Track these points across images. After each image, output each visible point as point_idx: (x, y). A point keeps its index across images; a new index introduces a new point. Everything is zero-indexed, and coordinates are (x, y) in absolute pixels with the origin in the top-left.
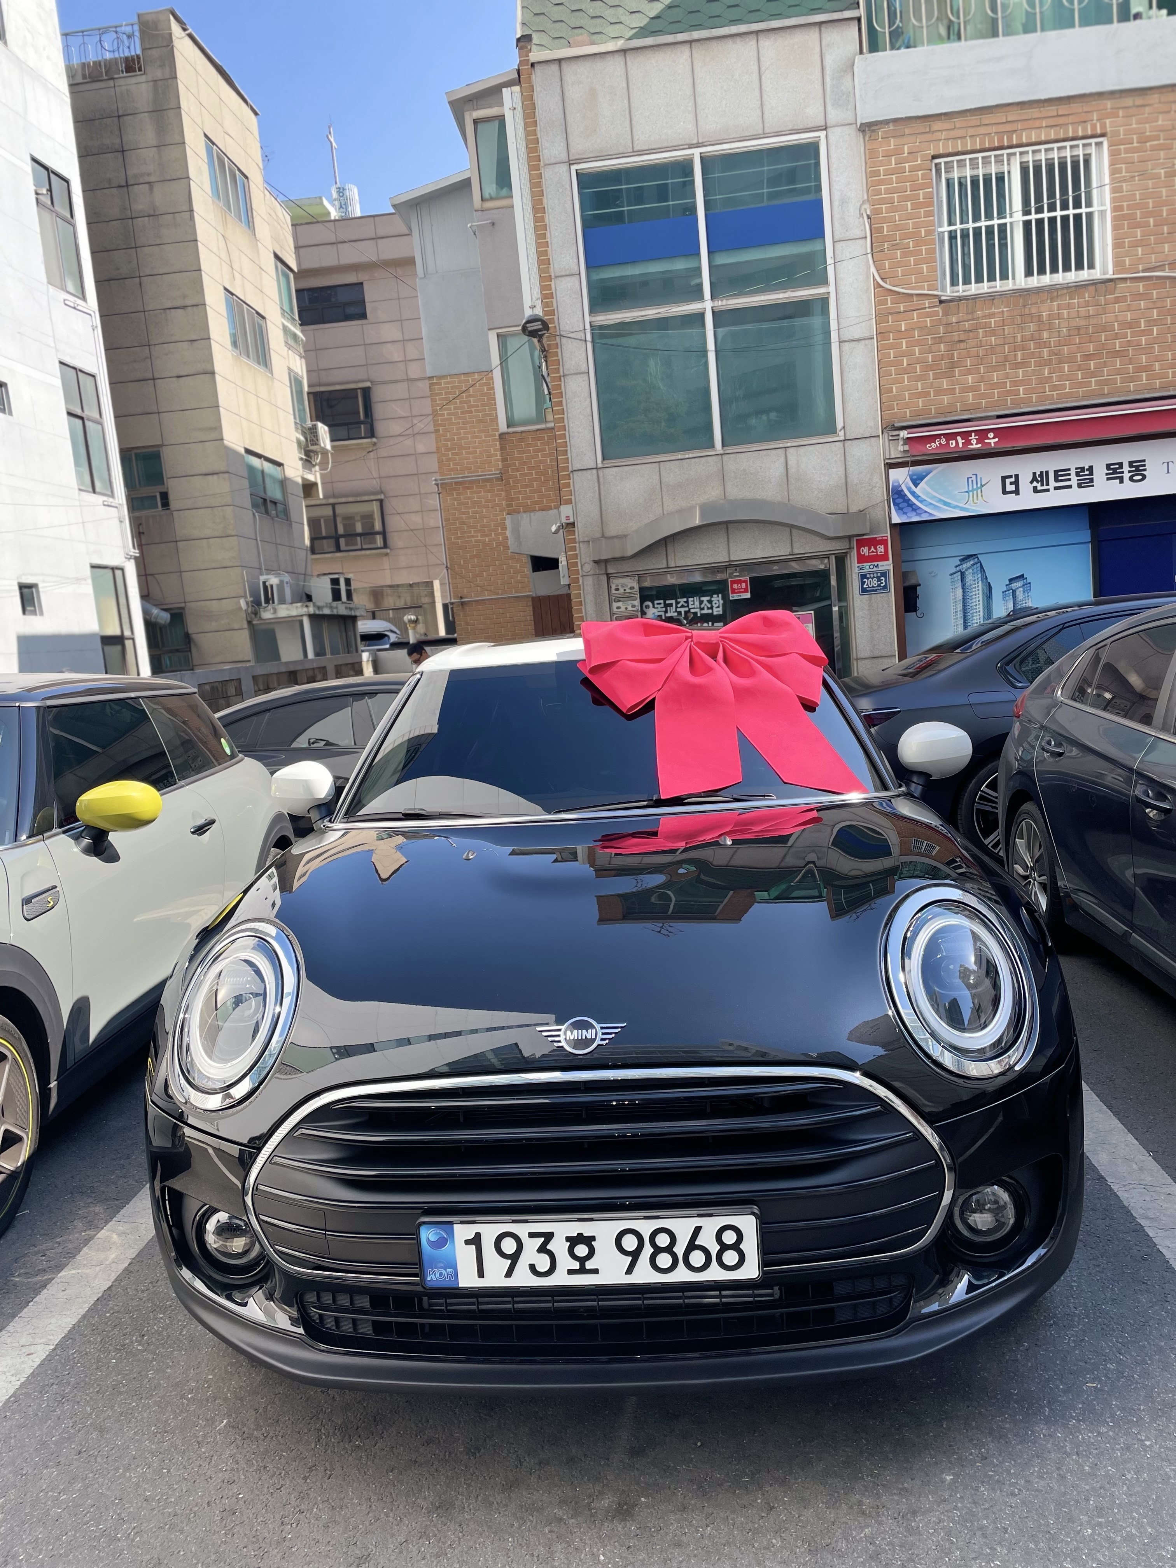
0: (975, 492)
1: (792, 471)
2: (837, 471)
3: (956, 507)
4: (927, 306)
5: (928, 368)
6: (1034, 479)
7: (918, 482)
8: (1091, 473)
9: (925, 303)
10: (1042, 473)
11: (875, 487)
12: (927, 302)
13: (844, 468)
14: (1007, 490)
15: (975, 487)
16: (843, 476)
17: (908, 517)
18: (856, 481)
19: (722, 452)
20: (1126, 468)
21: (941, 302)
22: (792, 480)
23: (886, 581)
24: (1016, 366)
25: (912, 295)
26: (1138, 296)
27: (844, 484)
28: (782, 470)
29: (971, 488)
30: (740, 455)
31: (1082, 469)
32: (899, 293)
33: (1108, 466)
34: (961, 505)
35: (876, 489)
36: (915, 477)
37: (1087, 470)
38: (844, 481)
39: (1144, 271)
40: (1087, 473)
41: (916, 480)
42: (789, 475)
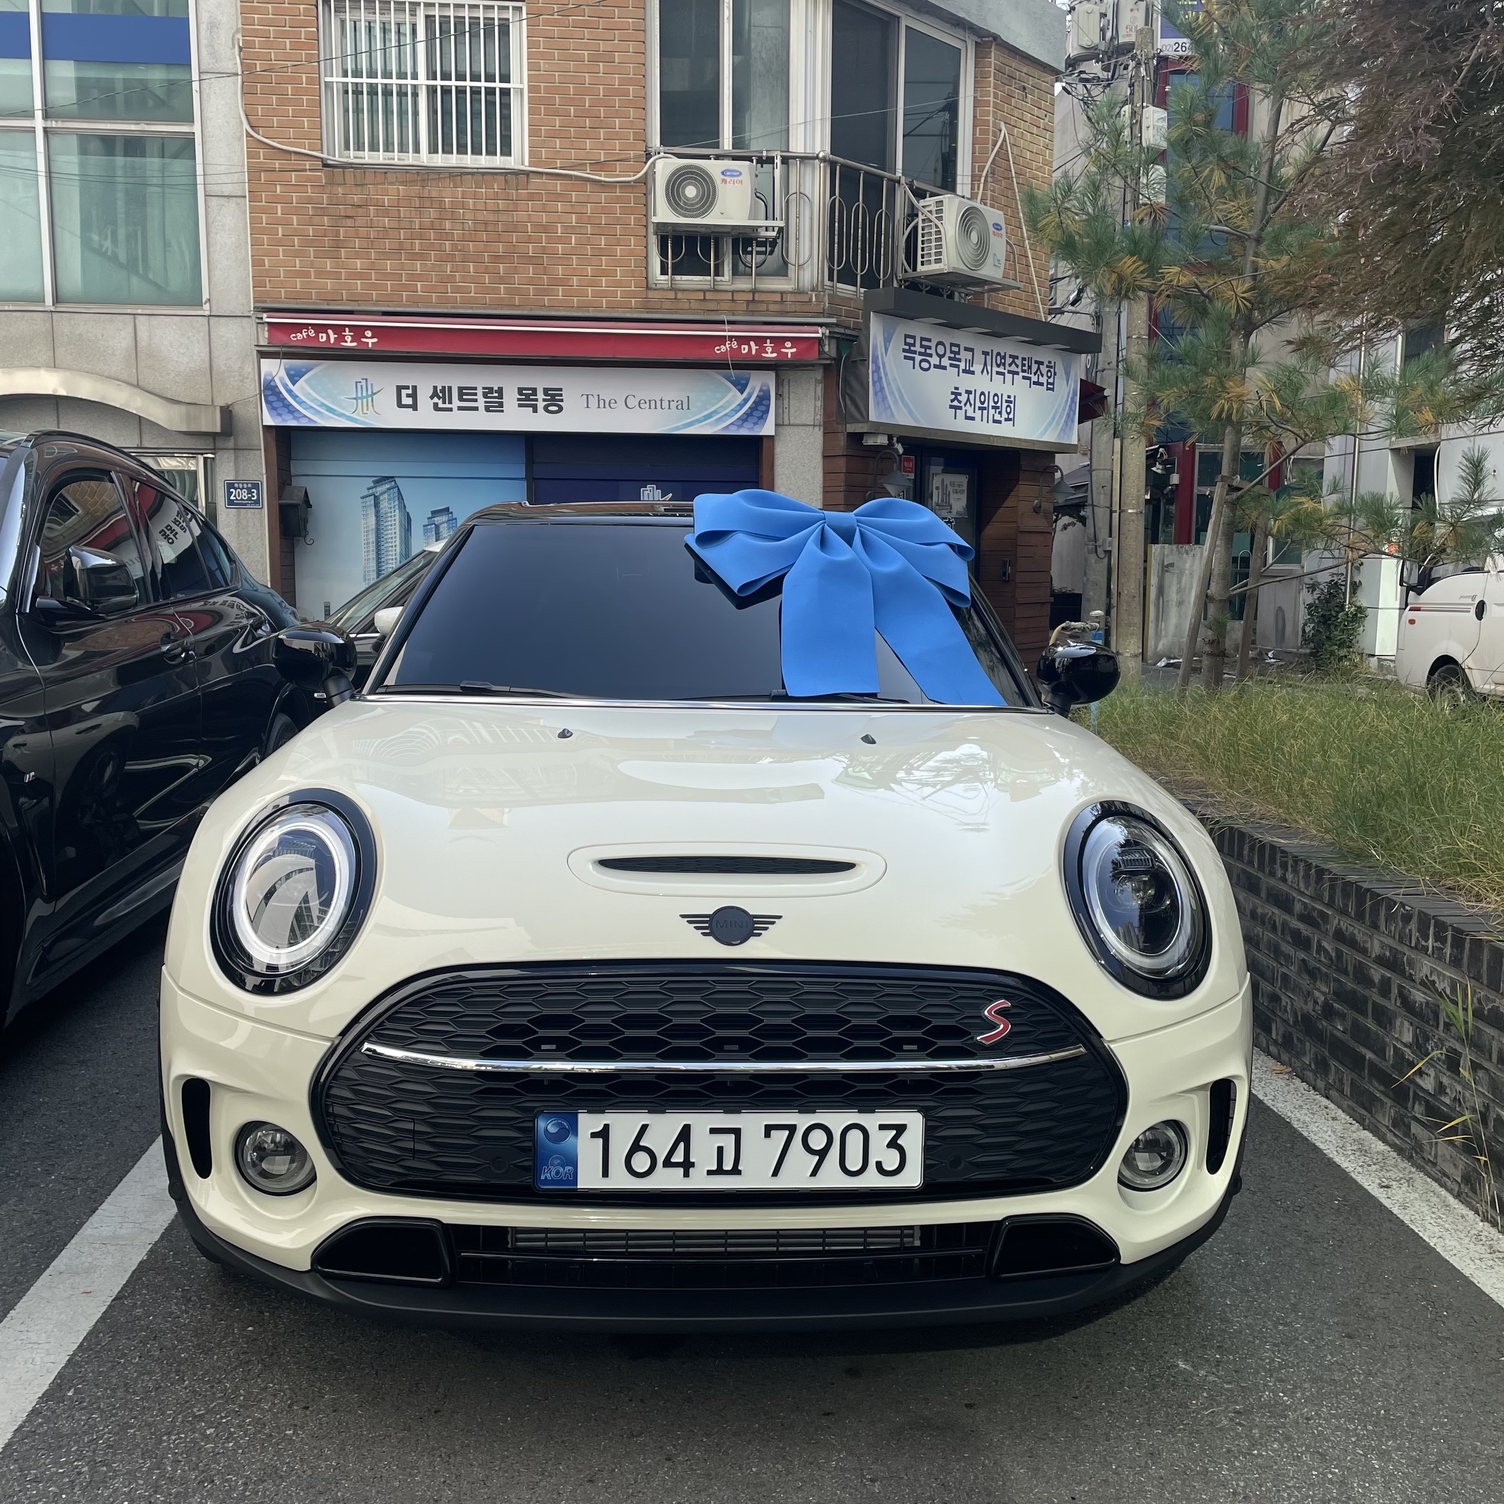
0: (365, 400)
1: (142, 344)
2: (199, 351)
3: (341, 415)
4: (308, 167)
5: (307, 243)
6: (435, 394)
7: (296, 378)
8: (501, 396)
9: (305, 165)
10: (444, 388)
11: (247, 378)
12: (307, 163)
13: (208, 349)
14: (403, 403)
15: (365, 394)
16: (207, 359)
17: (284, 420)
18: (223, 368)
19: (52, 309)
20: (540, 395)
21: (326, 165)
22: (141, 356)
23: (258, 494)
24: (414, 257)
25: (290, 152)
26: (556, 197)
27: (208, 370)
28: (130, 340)
29: (360, 395)
30: (76, 316)
31: (491, 390)
32: (274, 148)
33: (520, 391)
34: (348, 414)
35: (247, 381)
36: (292, 372)
37: (496, 392)
38: (208, 366)
39: (561, 168)
40: (496, 395)
41: (294, 377)
42: (139, 349)
